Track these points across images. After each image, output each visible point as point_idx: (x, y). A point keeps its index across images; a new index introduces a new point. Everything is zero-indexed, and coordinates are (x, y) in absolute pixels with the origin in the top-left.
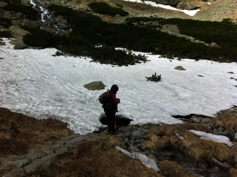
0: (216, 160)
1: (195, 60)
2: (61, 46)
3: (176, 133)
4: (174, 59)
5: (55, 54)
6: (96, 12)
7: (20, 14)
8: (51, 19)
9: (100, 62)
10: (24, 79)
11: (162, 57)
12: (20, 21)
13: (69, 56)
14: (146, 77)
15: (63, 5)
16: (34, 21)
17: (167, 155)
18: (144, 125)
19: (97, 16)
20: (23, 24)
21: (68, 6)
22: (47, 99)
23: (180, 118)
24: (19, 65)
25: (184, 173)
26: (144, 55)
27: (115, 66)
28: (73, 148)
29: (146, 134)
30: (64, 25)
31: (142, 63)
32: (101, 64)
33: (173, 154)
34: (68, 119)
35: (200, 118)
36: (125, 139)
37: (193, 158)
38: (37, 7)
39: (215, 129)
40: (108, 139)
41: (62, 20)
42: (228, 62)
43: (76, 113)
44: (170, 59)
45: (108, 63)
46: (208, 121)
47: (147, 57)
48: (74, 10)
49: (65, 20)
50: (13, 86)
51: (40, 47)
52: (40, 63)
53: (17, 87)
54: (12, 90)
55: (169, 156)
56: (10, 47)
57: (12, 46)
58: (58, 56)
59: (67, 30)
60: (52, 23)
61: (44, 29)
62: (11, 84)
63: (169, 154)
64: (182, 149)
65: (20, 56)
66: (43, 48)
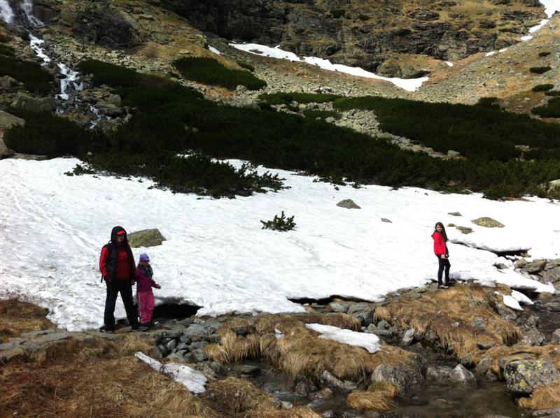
0: (329, 377)
1: (391, 188)
2: (90, 153)
3: (277, 328)
4: (345, 185)
5: (71, 171)
6: (191, 79)
7: (10, 78)
8: (83, 94)
9: (171, 189)
11: (321, 180)
12: (10, 95)
13: (103, 175)
14: (262, 221)
15: (115, 61)
16: (43, 97)
17: (243, 369)
18: (221, 316)
19: (192, 88)
20: (15, 103)
21: (125, 64)
23: (308, 304)
25: (252, 397)
26: (277, 175)
27: (205, 197)
28: (38, 350)
29: (214, 333)
30: (113, 106)
31: (270, 192)
32: (174, 193)
33: (257, 367)
35: (350, 303)
36: (168, 341)
37: (289, 372)
38: (52, 65)
39: (371, 325)
40: (123, 339)
41: (108, 96)
42: (463, 193)
44: (337, 186)
45: (190, 192)
46: (361, 308)
47: (284, 179)
48: (138, 73)
49: (116, 96)
51: (40, 154)
55: (247, 371)
58: (77, 174)
59: (118, 118)
60: (86, 101)
61: (64, 116)
63: (247, 368)
64: (274, 357)
66: (49, 158)
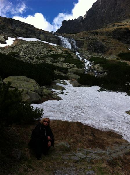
2: (102, 85)
5: (99, 90)
7: (73, 64)
8: (92, 67)
10: (84, 105)
12: (72, 69)
13: (109, 91)
15: (100, 57)
16: (81, 69)
19: (124, 62)
20: (75, 71)
21: (103, 57)
22: (103, 119)
24: (79, 97)
30: (101, 70)
34: (121, 133)
41: (99, 67)
43: (125, 129)
48: (107, 60)
49: (101, 67)
50: (79, 109)
51: (88, 85)
52: (91, 96)
53: (82, 110)
54: (80, 112)
56: (70, 85)
57: (72, 85)
58: (101, 91)
59: (103, 74)
60: (92, 69)
61: (88, 74)
62: (78, 108)
65: (78, 91)
66: (91, 86)
